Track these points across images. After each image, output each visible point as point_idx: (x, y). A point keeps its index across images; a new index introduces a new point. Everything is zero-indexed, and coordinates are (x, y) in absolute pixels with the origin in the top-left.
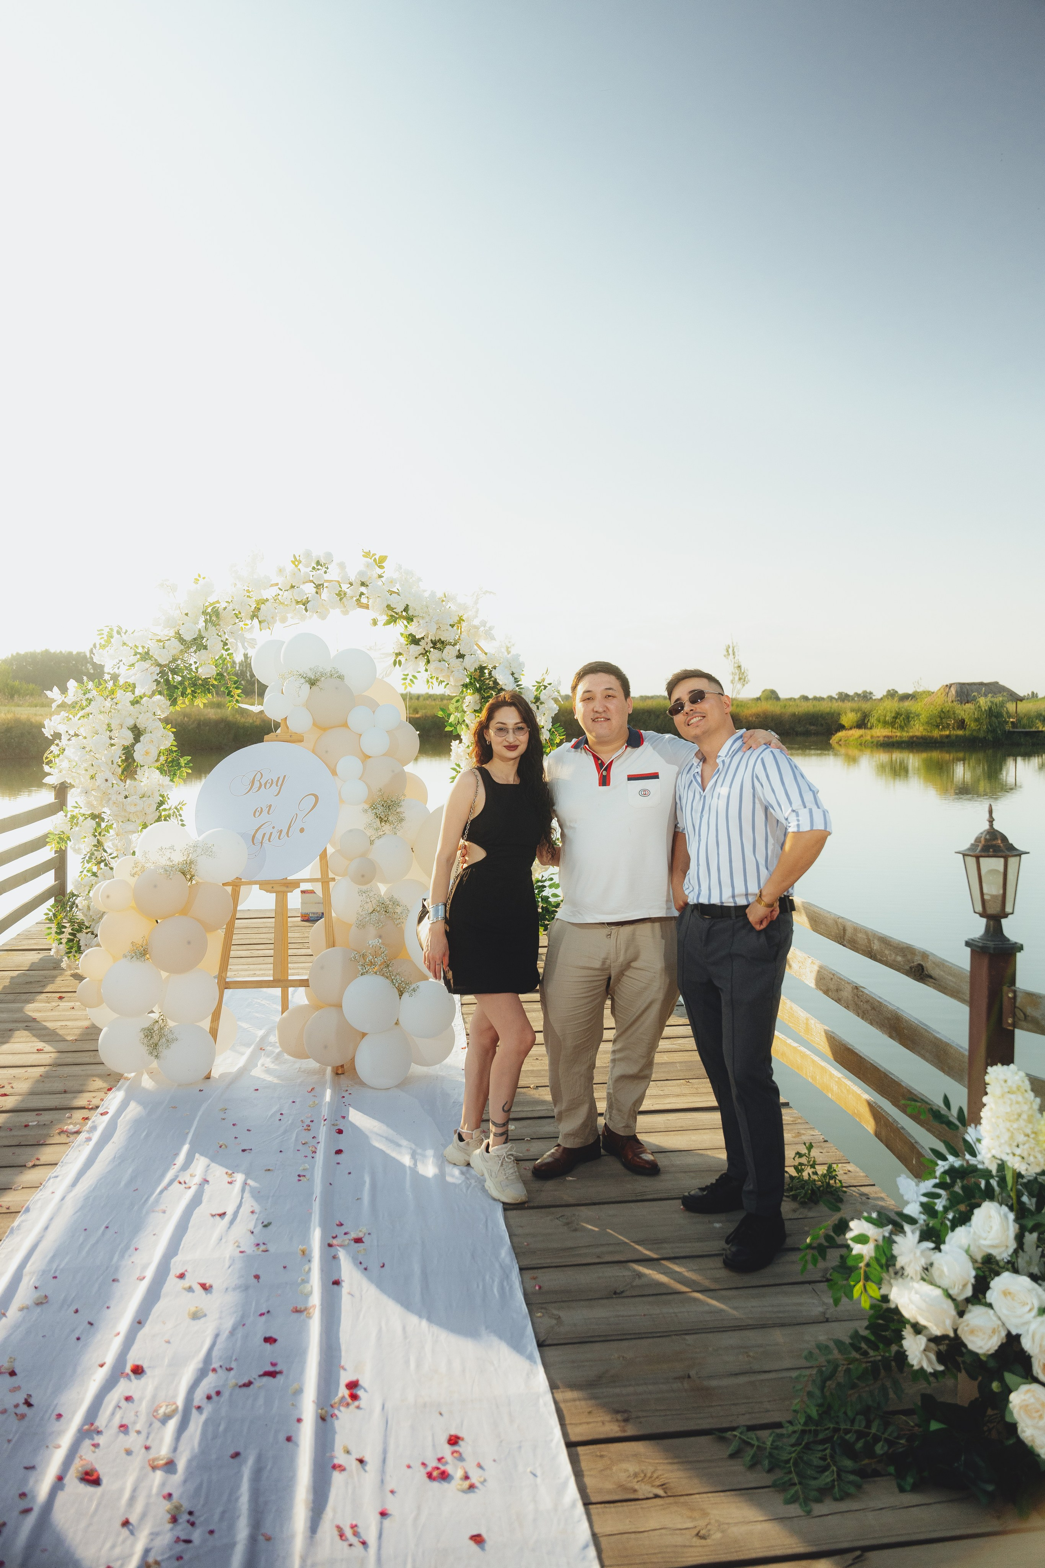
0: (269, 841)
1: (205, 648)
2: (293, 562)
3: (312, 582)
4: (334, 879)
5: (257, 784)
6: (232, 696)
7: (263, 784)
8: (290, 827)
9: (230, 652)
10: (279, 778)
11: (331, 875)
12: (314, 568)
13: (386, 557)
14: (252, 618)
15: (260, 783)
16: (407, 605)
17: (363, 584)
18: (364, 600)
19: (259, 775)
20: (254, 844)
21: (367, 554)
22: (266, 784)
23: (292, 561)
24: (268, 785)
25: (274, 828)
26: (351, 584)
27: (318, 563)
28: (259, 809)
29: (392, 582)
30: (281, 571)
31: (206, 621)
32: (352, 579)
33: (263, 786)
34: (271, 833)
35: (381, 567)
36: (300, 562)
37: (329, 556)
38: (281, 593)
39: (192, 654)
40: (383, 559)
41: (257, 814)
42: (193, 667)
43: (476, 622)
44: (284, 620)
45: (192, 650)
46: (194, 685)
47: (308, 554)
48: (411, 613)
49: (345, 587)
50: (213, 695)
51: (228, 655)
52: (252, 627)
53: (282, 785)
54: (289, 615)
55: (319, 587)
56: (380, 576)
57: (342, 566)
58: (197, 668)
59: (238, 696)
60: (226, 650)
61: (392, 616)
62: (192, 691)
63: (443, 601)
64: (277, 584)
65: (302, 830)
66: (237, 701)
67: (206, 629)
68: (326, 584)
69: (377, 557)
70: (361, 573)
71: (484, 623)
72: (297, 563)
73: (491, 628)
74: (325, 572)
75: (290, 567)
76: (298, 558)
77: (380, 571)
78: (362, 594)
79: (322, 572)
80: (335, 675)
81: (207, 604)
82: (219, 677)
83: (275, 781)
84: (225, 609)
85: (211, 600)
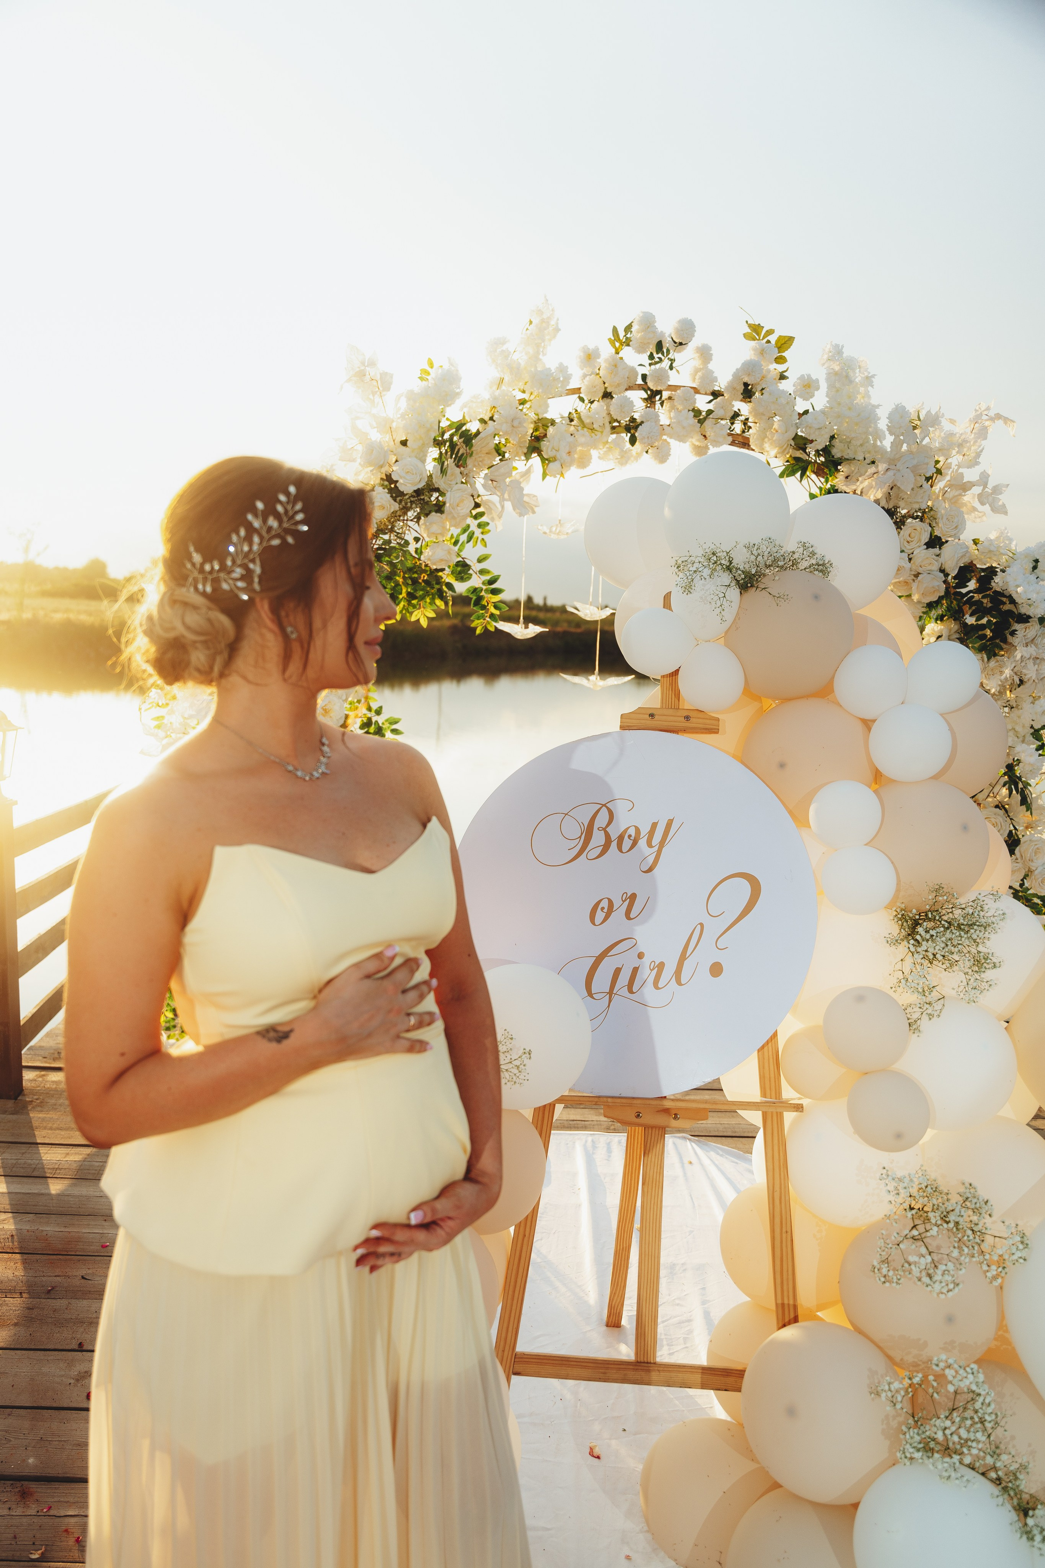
0: (631, 991)
1: (439, 508)
2: (612, 343)
3: (644, 387)
4: (799, 1108)
5: (598, 838)
6: (484, 607)
7: (614, 836)
8: (683, 958)
9: (484, 519)
10: (654, 826)
11: (788, 1093)
12: (651, 357)
13: (791, 340)
14: (527, 456)
15: (608, 836)
16: (832, 437)
17: (747, 393)
18: (738, 427)
19: (604, 813)
20: (590, 994)
21: (755, 331)
22: (621, 839)
23: (610, 339)
24: (627, 844)
25: (641, 956)
26: (716, 394)
27: (659, 346)
28: (605, 904)
29: (808, 387)
30: (590, 357)
31: (440, 460)
32: (723, 380)
33: (614, 845)
34: (635, 970)
35: (780, 360)
36: (628, 343)
37: (687, 329)
38: (582, 407)
39: (410, 523)
40: (785, 343)
41: (600, 916)
42: (412, 548)
43: (970, 475)
44: (584, 462)
45: (411, 514)
46: (415, 582)
47: (648, 322)
48: (837, 453)
49: (702, 403)
50: (446, 604)
51: (479, 526)
52: (528, 472)
53: (662, 844)
54: (594, 453)
55: (652, 396)
56: (782, 377)
57: (705, 353)
58: (418, 551)
59: (496, 607)
60: (476, 517)
61: (797, 459)
62: (409, 594)
63: (915, 428)
64: (577, 391)
65: (716, 970)
66: (492, 616)
67: (443, 471)
68: (665, 394)
69: (773, 338)
70: (749, 367)
71: (984, 479)
72: (617, 344)
73: (997, 490)
74: (671, 368)
75: (607, 351)
76: (622, 334)
77: (781, 368)
78: (736, 415)
79: (666, 364)
80: (804, 564)
81: (444, 424)
82: (459, 569)
83: (645, 830)
84: (478, 433)
85: (454, 414)
